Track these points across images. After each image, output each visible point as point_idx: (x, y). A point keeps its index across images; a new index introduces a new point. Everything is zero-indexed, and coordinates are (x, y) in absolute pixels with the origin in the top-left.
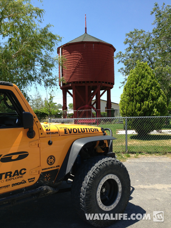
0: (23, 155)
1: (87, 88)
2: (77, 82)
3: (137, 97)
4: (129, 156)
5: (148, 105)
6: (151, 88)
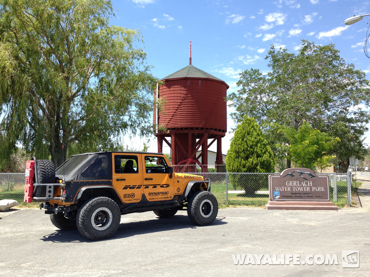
1: (190, 136)
2: (178, 129)
3: (242, 155)
4: (228, 206)
5: (253, 162)
6: (256, 145)
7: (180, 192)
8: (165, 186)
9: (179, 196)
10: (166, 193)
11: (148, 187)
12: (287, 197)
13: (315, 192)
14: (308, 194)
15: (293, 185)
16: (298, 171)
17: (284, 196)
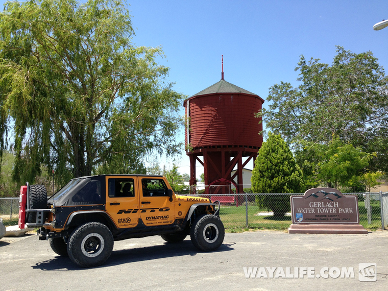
0: (167, 209)
1: (223, 155)
2: (210, 147)
3: (267, 174)
4: (248, 230)
7: (182, 216)
8: (164, 210)
9: (181, 220)
10: (166, 217)
11: (145, 211)
12: (311, 219)
13: (342, 214)
14: (334, 216)
15: (318, 206)
16: (322, 191)
17: (308, 219)
